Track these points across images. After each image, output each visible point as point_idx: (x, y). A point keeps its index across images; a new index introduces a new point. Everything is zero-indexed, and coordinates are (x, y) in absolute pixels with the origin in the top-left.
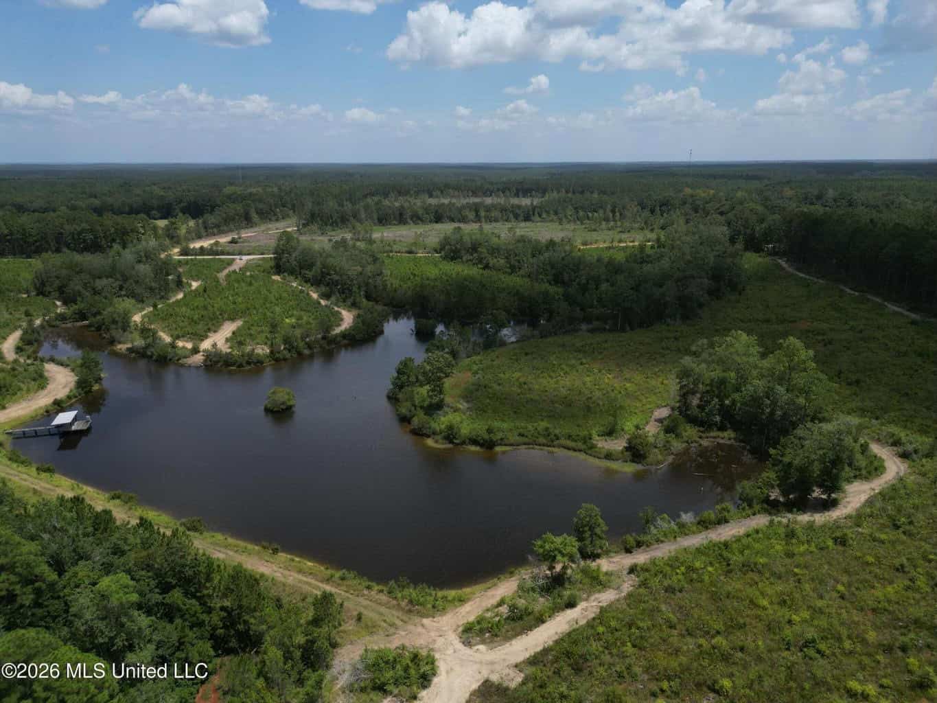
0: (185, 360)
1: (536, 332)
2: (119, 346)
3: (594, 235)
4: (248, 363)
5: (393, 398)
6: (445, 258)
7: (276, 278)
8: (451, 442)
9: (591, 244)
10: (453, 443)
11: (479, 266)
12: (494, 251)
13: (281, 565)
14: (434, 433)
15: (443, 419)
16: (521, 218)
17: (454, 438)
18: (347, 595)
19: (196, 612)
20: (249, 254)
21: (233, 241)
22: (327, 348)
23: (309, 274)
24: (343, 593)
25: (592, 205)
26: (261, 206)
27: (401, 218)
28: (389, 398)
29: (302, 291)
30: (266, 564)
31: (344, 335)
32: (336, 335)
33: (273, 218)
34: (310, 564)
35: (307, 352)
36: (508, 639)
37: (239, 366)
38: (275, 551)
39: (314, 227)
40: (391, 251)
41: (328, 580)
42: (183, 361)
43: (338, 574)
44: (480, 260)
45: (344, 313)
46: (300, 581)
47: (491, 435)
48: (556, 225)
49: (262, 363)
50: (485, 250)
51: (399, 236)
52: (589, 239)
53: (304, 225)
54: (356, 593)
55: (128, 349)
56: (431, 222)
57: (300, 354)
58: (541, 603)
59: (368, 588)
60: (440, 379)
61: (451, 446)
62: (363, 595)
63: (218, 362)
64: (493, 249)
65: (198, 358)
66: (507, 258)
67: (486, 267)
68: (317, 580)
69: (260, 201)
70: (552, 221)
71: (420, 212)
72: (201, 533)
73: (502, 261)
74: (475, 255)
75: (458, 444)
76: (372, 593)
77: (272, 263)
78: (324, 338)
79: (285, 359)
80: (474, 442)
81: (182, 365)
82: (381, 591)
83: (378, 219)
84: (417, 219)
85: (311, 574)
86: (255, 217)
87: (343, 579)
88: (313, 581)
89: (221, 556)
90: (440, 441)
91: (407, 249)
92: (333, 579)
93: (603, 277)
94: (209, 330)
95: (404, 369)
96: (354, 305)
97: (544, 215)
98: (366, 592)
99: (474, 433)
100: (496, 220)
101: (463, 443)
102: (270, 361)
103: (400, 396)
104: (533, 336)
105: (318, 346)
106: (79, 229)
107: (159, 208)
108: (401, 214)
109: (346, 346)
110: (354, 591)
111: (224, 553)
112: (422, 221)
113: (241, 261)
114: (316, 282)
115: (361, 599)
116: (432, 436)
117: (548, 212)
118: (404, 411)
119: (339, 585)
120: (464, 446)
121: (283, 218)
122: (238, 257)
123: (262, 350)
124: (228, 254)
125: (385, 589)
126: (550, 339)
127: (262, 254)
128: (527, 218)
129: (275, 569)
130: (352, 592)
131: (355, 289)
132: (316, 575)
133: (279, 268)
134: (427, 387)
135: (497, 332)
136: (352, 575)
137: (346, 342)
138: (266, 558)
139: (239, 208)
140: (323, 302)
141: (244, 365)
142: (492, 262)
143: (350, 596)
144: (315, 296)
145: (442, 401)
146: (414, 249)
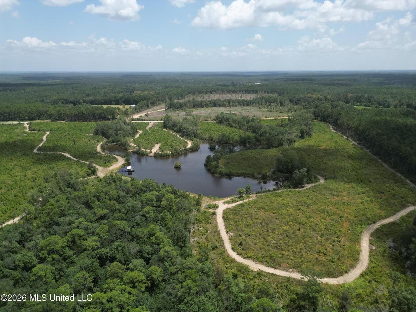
1: (245, 149)
2: (129, 151)
3: (270, 114)
4: (166, 156)
5: (206, 165)
6: (218, 123)
7: (164, 130)
9: (268, 117)
11: (229, 126)
12: (234, 121)
14: (217, 173)
15: (218, 170)
16: (246, 105)
20: (153, 121)
21: (146, 116)
22: (185, 152)
23: (176, 129)
25: (273, 100)
26: (152, 101)
27: (201, 105)
28: (204, 165)
29: (174, 135)
31: (190, 149)
32: (188, 149)
33: (156, 105)
35: (180, 153)
36: (231, 204)
37: (164, 157)
39: (172, 109)
40: (199, 120)
42: (149, 155)
44: (229, 124)
45: (188, 142)
48: (257, 109)
50: (231, 121)
51: (202, 114)
52: (268, 116)
53: (168, 109)
55: (132, 152)
56: (212, 106)
57: (179, 153)
58: (237, 199)
60: (218, 160)
63: (159, 155)
64: (234, 120)
65: (152, 154)
66: (238, 123)
67: (231, 126)
69: (152, 99)
70: (257, 106)
71: (208, 103)
73: (236, 125)
74: (228, 122)
77: (162, 124)
78: (185, 149)
80: (226, 175)
81: (149, 156)
83: (193, 106)
84: (207, 105)
86: (150, 105)
91: (205, 119)
93: (268, 131)
94: (152, 146)
95: (209, 158)
96: (191, 139)
97: (254, 104)
99: (226, 173)
100: (236, 106)
102: (171, 155)
103: (208, 165)
104: (244, 150)
105: (183, 152)
107: (114, 101)
108: (201, 104)
112: (209, 106)
113: (151, 123)
114: (178, 132)
117: (256, 103)
118: (209, 168)
121: (159, 105)
122: (150, 122)
123: (169, 153)
124: (146, 121)
126: (248, 151)
127: (157, 121)
128: (248, 105)
131: (191, 134)
133: (165, 126)
134: (215, 162)
135: (233, 149)
137: (190, 151)
139: (145, 102)
140: (182, 139)
142: (233, 125)
144: (178, 136)
145: (218, 166)
146: (207, 119)
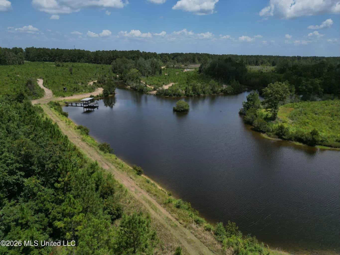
0: (149, 92)
2: (128, 87)
5: (242, 114)
8: (280, 137)
10: (281, 138)
13: (138, 183)
14: (268, 131)
15: (274, 125)
17: (284, 135)
18: (177, 223)
19: (45, 200)
20: (190, 69)
21: (186, 66)
22: (212, 95)
24: (174, 220)
30: (129, 179)
34: (159, 187)
37: (170, 96)
38: (139, 173)
41: (165, 204)
43: (175, 201)
46: (145, 199)
47: (314, 136)
49: (180, 96)
54: (185, 223)
55: (131, 87)
59: (197, 222)
61: (280, 140)
62: (190, 228)
63: (162, 93)
65: (155, 92)
68: (158, 202)
72: (105, 153)
75: (285, 139)
76: (200, 228)
79: (191, 96)
80: (299, 139)
81: (148, 94)
82: (209, 230)
85: (155, 195)
87: (178, 207)
88: (154, 202)
89: (106, 167)
90: (272, 136)
92: (170, 205)
98: (194, 225)
99: (300, 134)
101: (290, 139)
102: (184, 96)
105: (208, 93)
106: (134, 56)
109: (222, 95)
110: (184, 221)
111: (109, 166)
113: (187, 71)
115: (187, 231)
116: (267, 133)
118: (248, 117)
119: (172, 211)
120: (290, 141)
122: (186, 69)
123: (182, 91)
124: (183, 69)
125: (212, 228)
127: (195, 69)
129: (133, 185)
130: (181, 221)
132: (158, 197)
133: (200, 71)
136: (186, 206)
137: (222, 93)
138: (132, 176)
141: (172, 95)
143: (179, 225)
145: (275, 116)
